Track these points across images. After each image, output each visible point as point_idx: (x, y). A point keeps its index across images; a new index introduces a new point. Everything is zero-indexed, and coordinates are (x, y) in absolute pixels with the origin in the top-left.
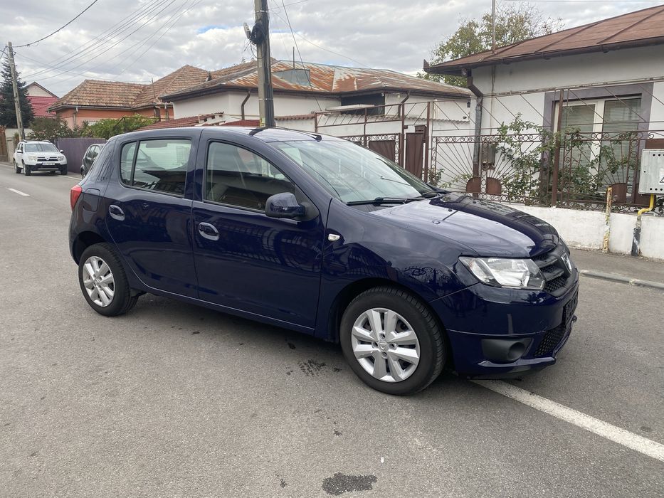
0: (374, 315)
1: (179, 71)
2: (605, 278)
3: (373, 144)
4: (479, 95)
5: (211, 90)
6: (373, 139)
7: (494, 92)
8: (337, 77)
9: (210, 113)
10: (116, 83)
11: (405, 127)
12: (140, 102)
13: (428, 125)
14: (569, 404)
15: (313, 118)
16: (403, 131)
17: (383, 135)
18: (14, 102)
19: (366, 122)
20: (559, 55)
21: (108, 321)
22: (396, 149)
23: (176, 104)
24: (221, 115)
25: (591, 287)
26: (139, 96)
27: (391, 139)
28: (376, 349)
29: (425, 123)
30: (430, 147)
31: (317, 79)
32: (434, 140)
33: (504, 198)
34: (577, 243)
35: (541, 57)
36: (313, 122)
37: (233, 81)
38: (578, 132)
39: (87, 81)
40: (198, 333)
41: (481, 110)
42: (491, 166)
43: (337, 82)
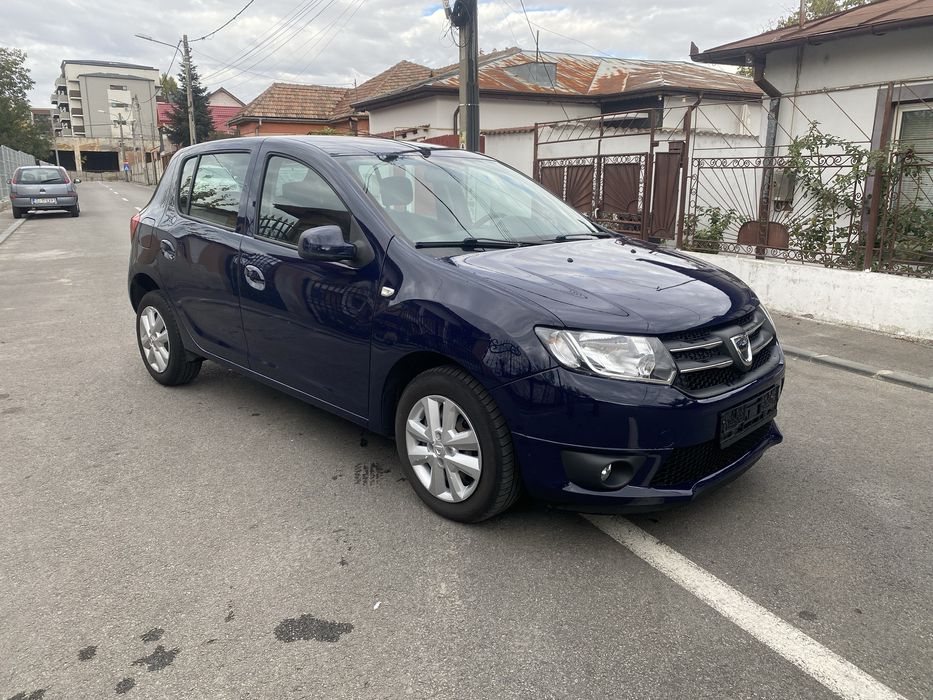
0: (431, 404)
1: (393, 69)
2: (914, 385)
3: (610, 168)
4: (774, 94)
5: (414, 94)
6: (610, 161)
7: (799, 90)
8: (601, 73)
9: (413, 126)
10: (312, 86)
11: (654, 144)
12: (340, 112)
13: (688, 140)
14: (708, 566)
15: (532, 131)
16: (652, 150)
17: (624, 155)
18: (188, 113)
19: (601, 137)
20: (895, 28)
21: (163, 391)
22: (641, 177)
23: (372, 113)
24: (426, 129)
25: (882, 396)
26: (339, 104)
27: (634, 161)
28: (431, 453)
29: (683, 138)
30: (689, 175)
31: (568, 77)
32: (696, 163)
33: (792, 254)
34: (898, 329)
35: (867, 33)
36: (532, 136)
37: (443, 81)
38: (911, 151)
39: (275, 85)
40: (257, 415)
41: (777, 117)
42: (786, 205)
43: (599, 80)
